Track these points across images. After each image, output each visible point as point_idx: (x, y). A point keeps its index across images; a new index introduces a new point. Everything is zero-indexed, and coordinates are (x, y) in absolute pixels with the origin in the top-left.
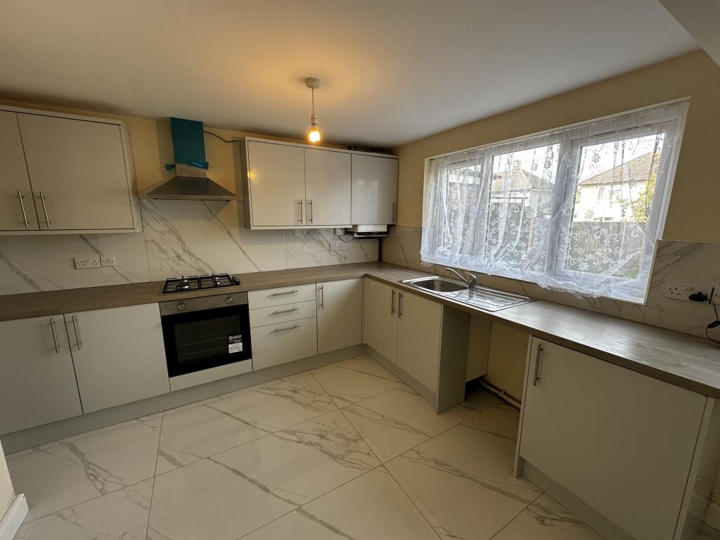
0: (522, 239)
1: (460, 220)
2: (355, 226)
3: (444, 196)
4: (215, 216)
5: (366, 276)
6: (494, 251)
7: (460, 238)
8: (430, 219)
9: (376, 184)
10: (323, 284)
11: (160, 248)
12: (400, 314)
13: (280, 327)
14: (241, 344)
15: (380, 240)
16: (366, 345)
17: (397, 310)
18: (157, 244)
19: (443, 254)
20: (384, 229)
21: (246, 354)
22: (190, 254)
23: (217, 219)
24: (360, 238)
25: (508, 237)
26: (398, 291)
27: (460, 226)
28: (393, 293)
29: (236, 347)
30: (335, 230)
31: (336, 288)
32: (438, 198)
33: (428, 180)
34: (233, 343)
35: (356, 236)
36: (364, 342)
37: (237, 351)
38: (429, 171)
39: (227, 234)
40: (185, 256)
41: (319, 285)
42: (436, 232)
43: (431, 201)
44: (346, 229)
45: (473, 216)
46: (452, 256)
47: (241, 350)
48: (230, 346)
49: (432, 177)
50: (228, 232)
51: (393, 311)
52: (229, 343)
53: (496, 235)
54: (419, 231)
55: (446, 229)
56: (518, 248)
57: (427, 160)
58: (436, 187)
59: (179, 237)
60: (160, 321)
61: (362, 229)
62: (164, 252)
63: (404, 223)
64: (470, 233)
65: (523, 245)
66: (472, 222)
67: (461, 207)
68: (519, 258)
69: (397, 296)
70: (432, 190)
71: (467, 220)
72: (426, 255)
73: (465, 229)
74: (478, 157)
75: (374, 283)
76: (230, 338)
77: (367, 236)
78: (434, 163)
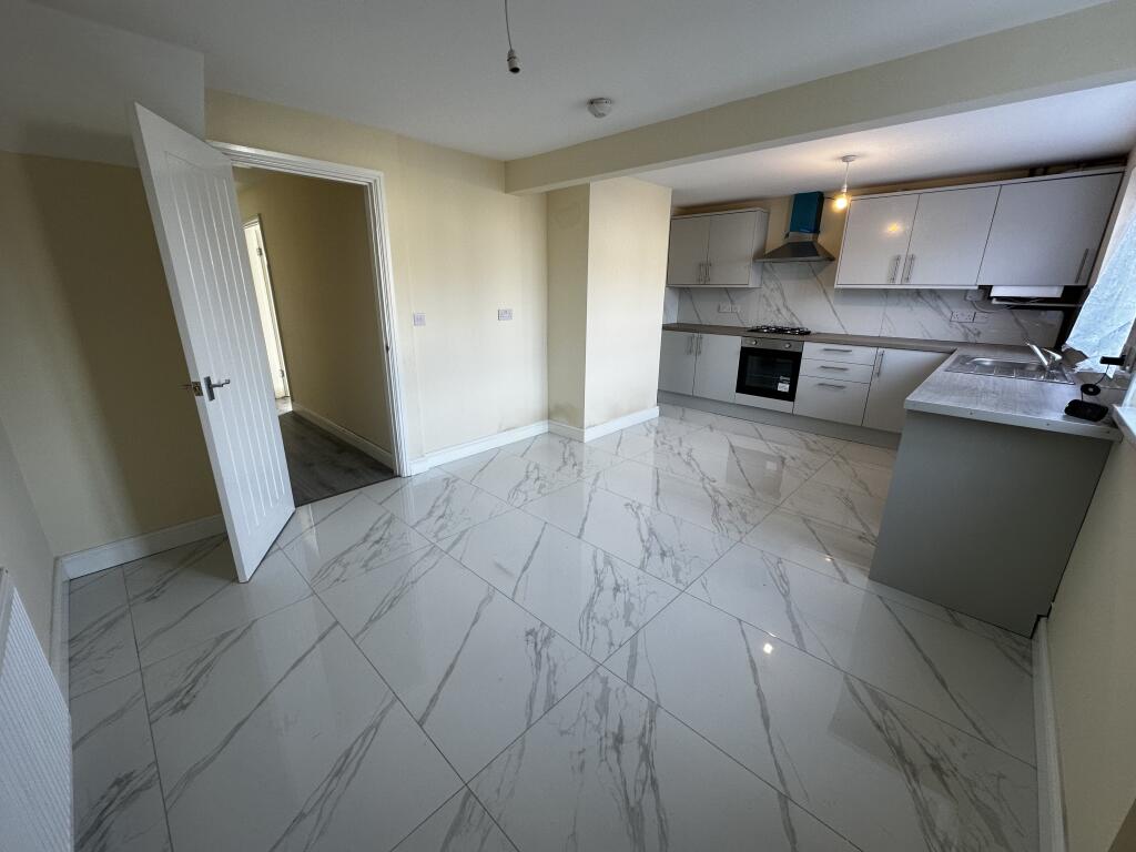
4: (815, 275)
5: (954, 351)
10: (887, 351)
11: (768, 302)
13: (827, 382)
14: (788, 386)
21: (790, 396)
22: (788, 309)
29: (784, 387)
34: (782, 382)
37: (784, 390)
40: (784, 311)
41: (881, 351)
47: (787, 390)
50: (824, 292)
52: (779, 381)
59: (782, 294)
60: (739, 349)
61: (1001, 292)
62: (770, 306)
76: (781, 378)
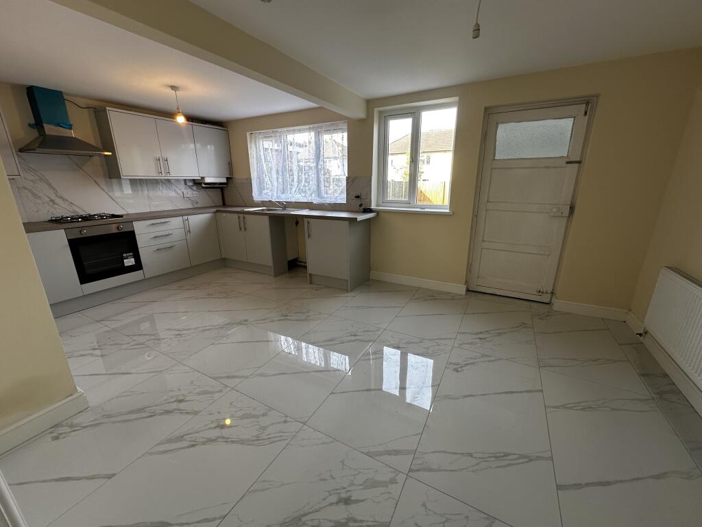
0: (306, 181)
1: (274, 172)
2: (203, 178)
3: (263, 158)
4: (81, 169)
5: (217, 211)
6: (294, 190)
7: (275, 183)
8: (256, 173)
9: (210, 148)
10: (189, 217)
11: (34, 195)
12: (245, 229)
13: (161, 246)
14: (133, 259)
15: (222, 189)
16: (224, 259)
17: (243, 227)
18: (30, 191)
19: (266, 194)
20: (224, 180)
21: (138, 267)
22: (63, 199)
23: (83, 171)
24: (206, 188)
25: (299, 181)
26: (241, 216)
27: (275, 176)
28: (239, 217)
29: (130, 262)
30: (185, 180)
31: (198, 220)
32: (258, 159)
33: (251, 147)
34: (127, 258)
35: (203, 185)
36: (223, 257)
37: (130, 264)
38: (251, 141)
39: (94, 183)
41: (185, 217)
42: (261, 182)
43: (255, 160)
44: (194, 180)
45: (280, 169)
46: (272, 194)
47: (134, 263)
48: (125, 261)
49: (253, 145)
50: (95, 181)
51: (240, 228)
52: (123, 258)
53: (293, 180)
54: (249, 180)
55: (267, 179)
56: (304, 186)
57: (248, 134)
58: (257, 152)
59: (50, 185)
61: (208, 180)
62: (38, 197)
63: (238, 176)
64: (280, 180)
65: (307, 184)
66: (281, 173)
67: (273, 164)
68: (305, 192)
69: (242, 218)
70: (254, 153)
71: (277, 172)
72: (257, 196)
73: (277, 178)
74: (278, 134)
75: (224, 214)
76: (124, 255)
77: (212, 186)
78: (253, 136)
